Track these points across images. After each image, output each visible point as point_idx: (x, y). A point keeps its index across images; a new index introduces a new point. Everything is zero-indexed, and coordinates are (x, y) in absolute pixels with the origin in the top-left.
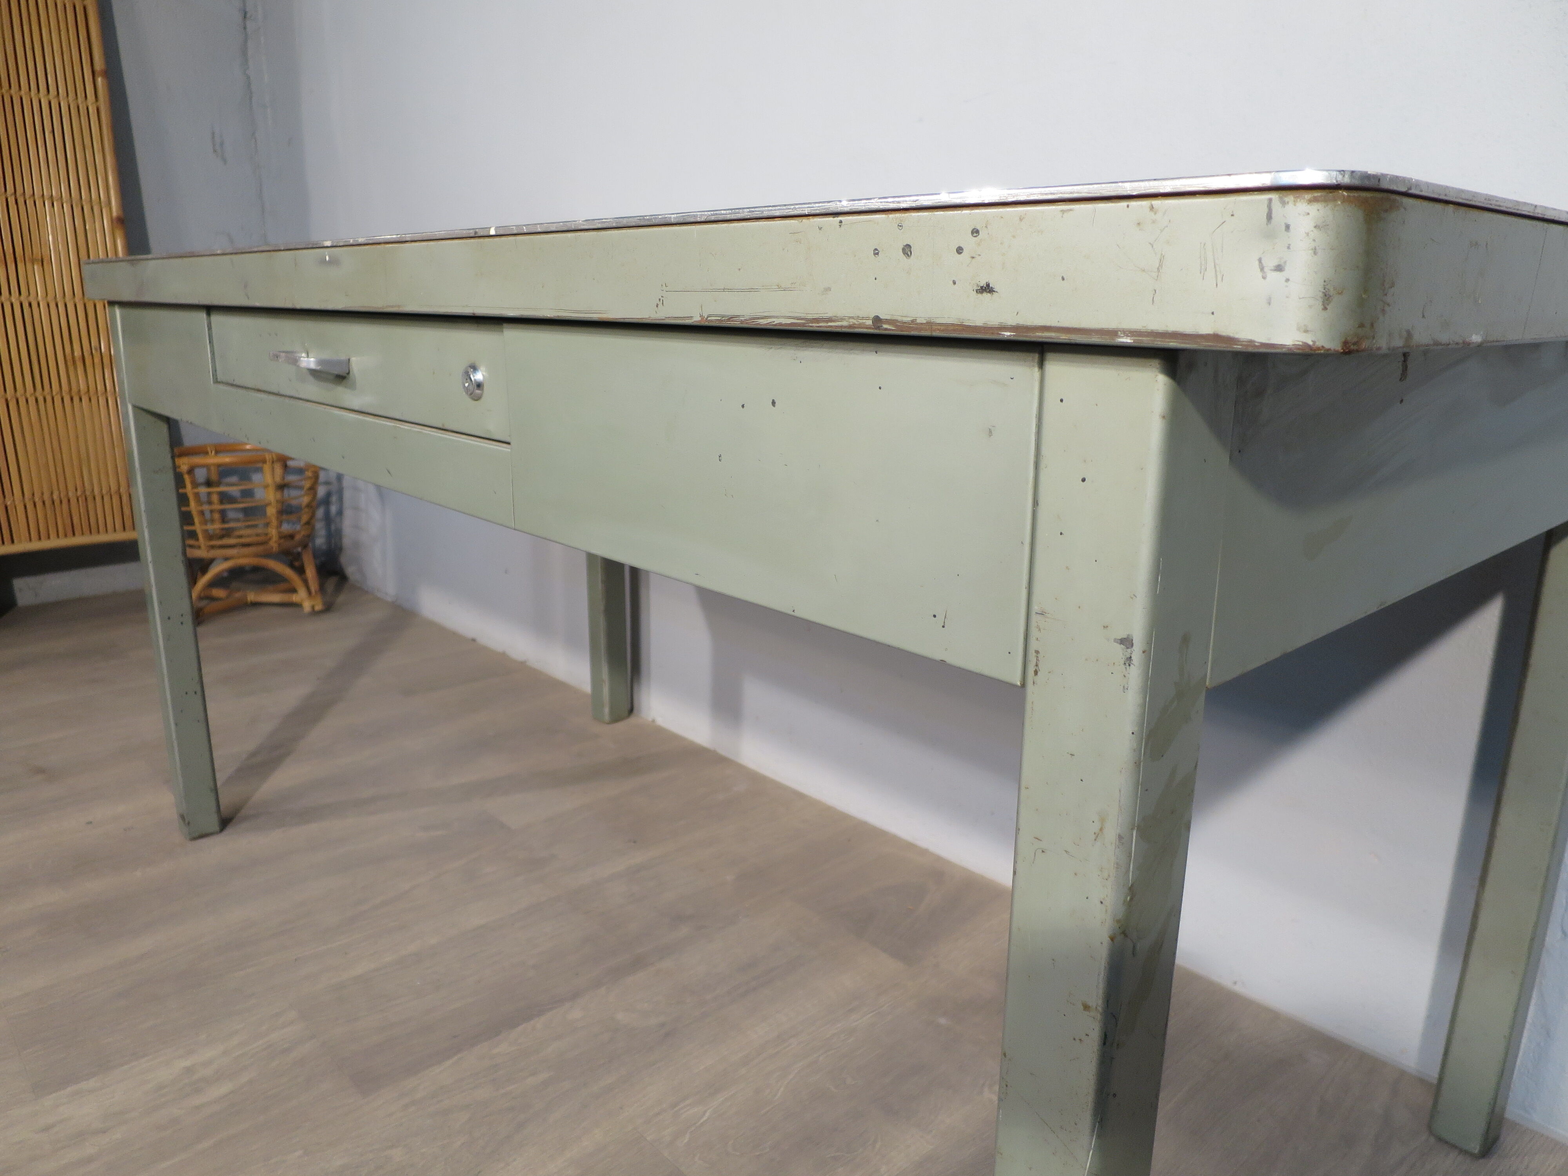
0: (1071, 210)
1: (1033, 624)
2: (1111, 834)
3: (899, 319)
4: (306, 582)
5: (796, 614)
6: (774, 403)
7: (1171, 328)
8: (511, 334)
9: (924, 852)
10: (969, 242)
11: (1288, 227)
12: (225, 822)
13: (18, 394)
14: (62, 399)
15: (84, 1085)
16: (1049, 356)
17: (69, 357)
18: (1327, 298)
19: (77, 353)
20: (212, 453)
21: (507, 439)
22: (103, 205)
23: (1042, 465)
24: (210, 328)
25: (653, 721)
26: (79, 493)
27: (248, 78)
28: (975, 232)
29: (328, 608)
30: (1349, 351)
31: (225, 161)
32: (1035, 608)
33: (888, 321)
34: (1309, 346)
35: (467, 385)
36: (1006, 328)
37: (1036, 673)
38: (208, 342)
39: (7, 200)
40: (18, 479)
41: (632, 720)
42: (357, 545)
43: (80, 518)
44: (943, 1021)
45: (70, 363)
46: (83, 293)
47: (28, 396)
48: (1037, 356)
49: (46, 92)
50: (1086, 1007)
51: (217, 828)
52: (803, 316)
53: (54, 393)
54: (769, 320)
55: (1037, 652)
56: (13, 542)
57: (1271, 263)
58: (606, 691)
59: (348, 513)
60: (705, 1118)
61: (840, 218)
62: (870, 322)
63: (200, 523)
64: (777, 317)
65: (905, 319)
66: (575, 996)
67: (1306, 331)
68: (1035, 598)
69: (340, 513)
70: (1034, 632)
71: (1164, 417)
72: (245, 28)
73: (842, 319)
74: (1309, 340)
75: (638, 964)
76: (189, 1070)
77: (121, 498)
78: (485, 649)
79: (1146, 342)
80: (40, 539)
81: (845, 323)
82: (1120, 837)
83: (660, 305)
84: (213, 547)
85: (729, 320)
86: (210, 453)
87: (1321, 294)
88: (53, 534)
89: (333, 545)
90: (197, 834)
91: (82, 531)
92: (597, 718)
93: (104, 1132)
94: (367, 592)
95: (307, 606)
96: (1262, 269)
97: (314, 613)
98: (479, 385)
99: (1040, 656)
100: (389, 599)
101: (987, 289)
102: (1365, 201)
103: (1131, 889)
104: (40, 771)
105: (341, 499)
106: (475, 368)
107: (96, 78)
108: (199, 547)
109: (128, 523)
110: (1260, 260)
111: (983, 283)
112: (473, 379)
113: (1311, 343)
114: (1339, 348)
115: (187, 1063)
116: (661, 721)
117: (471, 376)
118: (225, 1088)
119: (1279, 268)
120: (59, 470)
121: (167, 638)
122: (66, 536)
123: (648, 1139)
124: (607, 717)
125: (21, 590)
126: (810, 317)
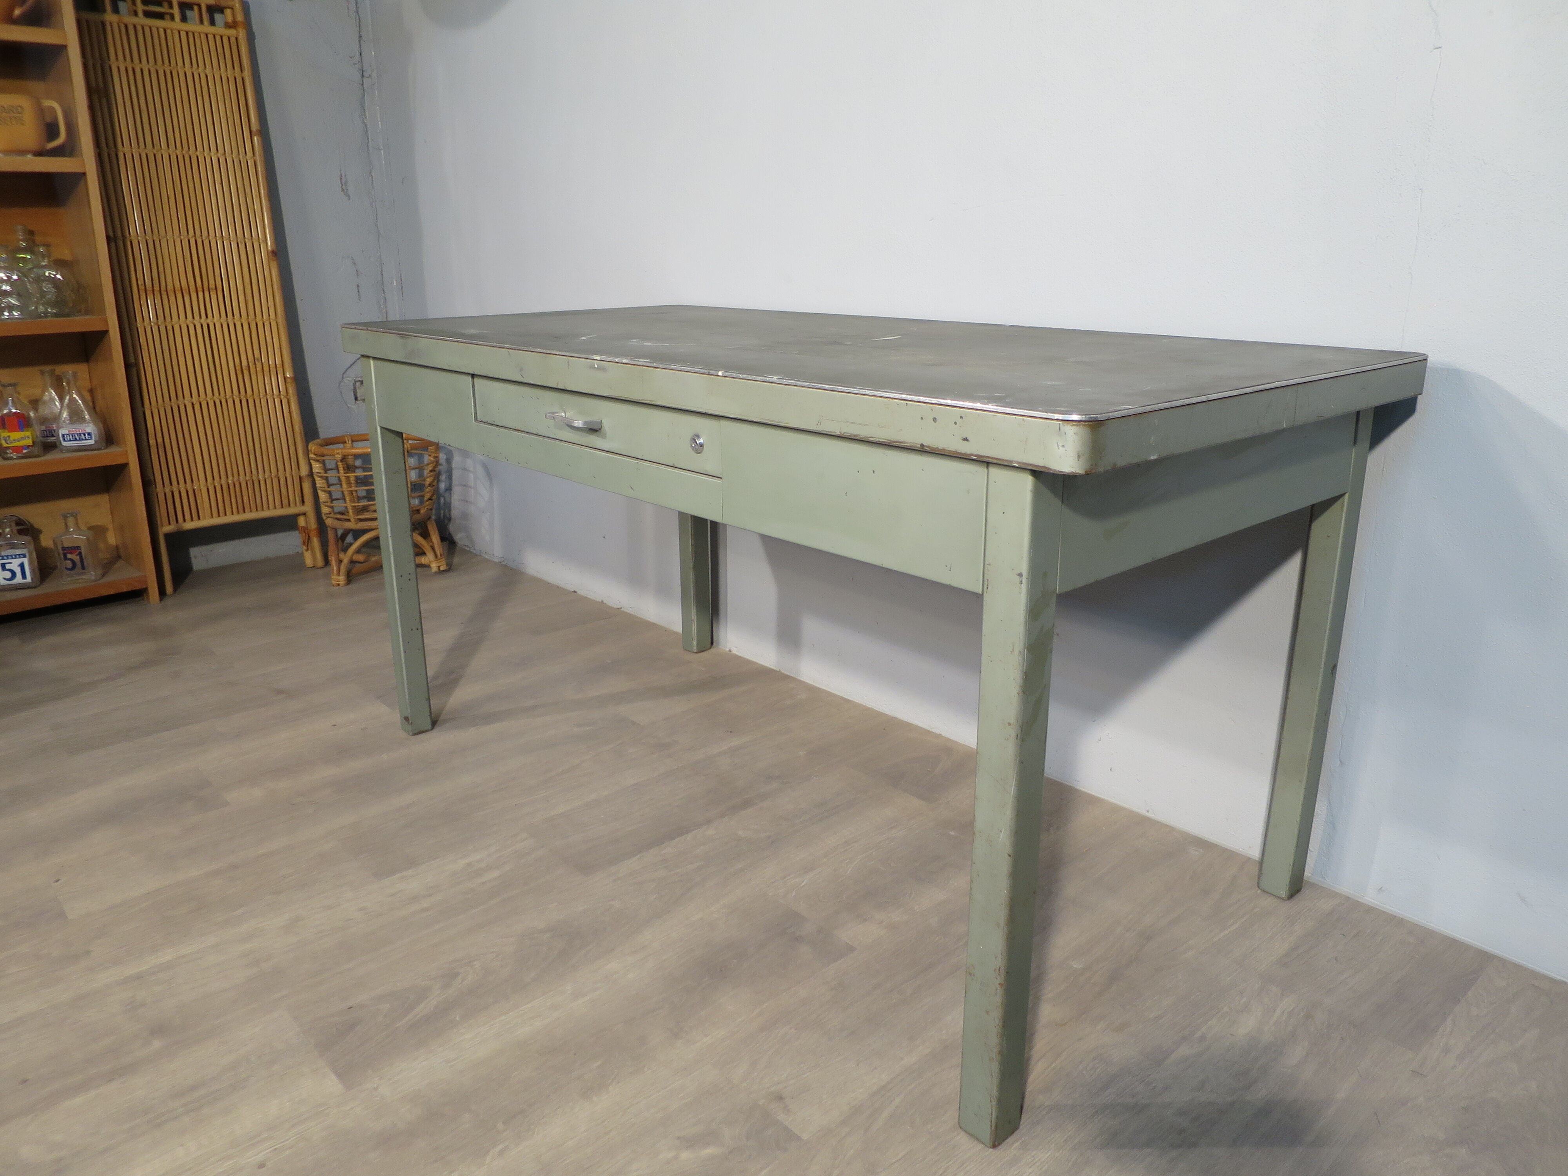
0: (996, 416)
1: (986, 568)
2: (1016, 651)
3: (932, 446)
4: (433, 548)
5: (883, 566)
6: (874, 472)
7: (1031, 462)
8: (724, 423)
9: (939, 736)
10: (959, 420)
11: (1065, 433)
12: (434, 723)
13: (201, 399)
14: (234, 401)
15: (405, 873)
16: (990, 465)
17: (238, 368)
18: (1079, 457)
19: (244, 363)
20: (349, 441)
21: (720, 476)
22: (261, 241)
23: (989, 506)
24: (473, 386)
25: (730, 651)
26: (248, 478)
27: (366, 126)
28: (961, 417)
29: (450, 569)
30: (1087, 474)
31: (349, 196)
32: (987, 562)
33: (927, 446)
34: (1074, 473)
35: (693, 445)
36: (973, 455)
37: (987, 588)
38: (472, 395)
39: (189, 241)
40: (203, 469)
41: (713, 650)
42: (465, 516)
43: (249, 497)
44: (952, 833)
45: (239, 372)
46: (248, 314)
47: (209, 400)
48: (986, 465)
49: (216, 151)
50: (1009, 724)
51: (430, 727)
52: (890, 439)
53: (228, 397)
54: (874, 439)
55: (988, 580)
56: (199, 519)
57: (1060, 445)
58: (694, 627)
59: (457, 490)
60: (803, 884)
61: (906, 402)
62: (919, 446)
63: (350, 501)
64: (878, 438)
65: (934, 446)
66: (709, 822)
67: (1072, 468)
68: (986, 558)
69: (449, 489)
70: (986, 572)
71: (1031, 491)
72: (363, 84)
73: (907, 443)
74: (1073, 470)
75: (747, 804)
76: (469, 865)
77: (279, 480)
78: (584, 599)
79: (1022, 466)
80: (219, 516)
81: (908, 445)
82: (1020, 652)
83: (819, 424)
84: (361, 520)
85: (854, 436)
86: (347, 442)
87: (1077, 456)
88: (228, 511)
89: (442, 516)
90: (416, 732)
91: (250, 508)
92: (687, 650)
93: (430, 896)
94: (476, 555)
95: (434, 567)
96: (1058, 446)
97: (440, 572)
98: (701, 445)
99: (989, 581)
100: (496, 560)
101: (966, 439)
102: (1090, 425)
103: (1025, 673)
104: (280, 692)
105: (450, 477)
106: (698, 437)
107: (253, 136)
108: (349, 520)
109: (285, 502)
110: (1057, 443)
111: (964, 437)
112: (698, 443)
113: (1074, 471)
114: (1084, 473)
115: (466, 861)
116: (735, 651)
117: (697, 441)
118: (496, 874)
119: (1063, 446)
120: (233, 459)
121: (400, 590)
122: (238, 512)
123: (770, 894)
124: (695, 649)
125: (195, 557)
126: (893, 440)
